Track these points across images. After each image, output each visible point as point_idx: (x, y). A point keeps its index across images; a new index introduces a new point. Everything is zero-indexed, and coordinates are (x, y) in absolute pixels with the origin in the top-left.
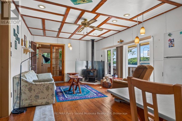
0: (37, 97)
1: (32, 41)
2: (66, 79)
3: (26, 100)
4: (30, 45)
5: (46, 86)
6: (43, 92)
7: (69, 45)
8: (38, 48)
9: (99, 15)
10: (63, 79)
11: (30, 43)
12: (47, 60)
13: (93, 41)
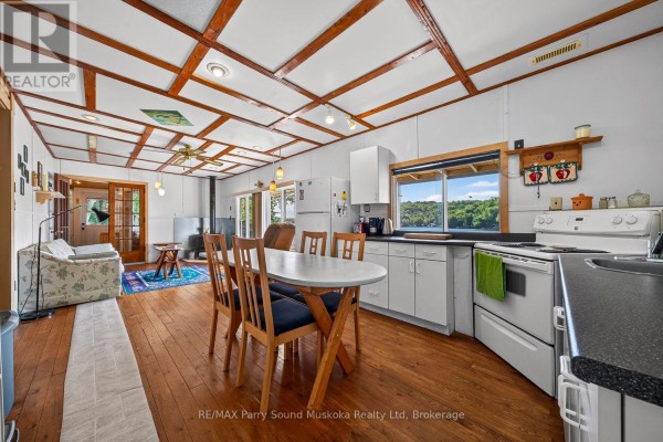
0: (79, 287)
1: (56, 175)
2: (151, 257)
3: (53, 294)
4: (52, 182)
5: (100, 265)
6: (93, 277)
7: (157, 185)
8: (72, 187)
9: (210, 142)
10: (142, 258)
11: (50, 176)
12: (102, 217)
13: (212, 179)
